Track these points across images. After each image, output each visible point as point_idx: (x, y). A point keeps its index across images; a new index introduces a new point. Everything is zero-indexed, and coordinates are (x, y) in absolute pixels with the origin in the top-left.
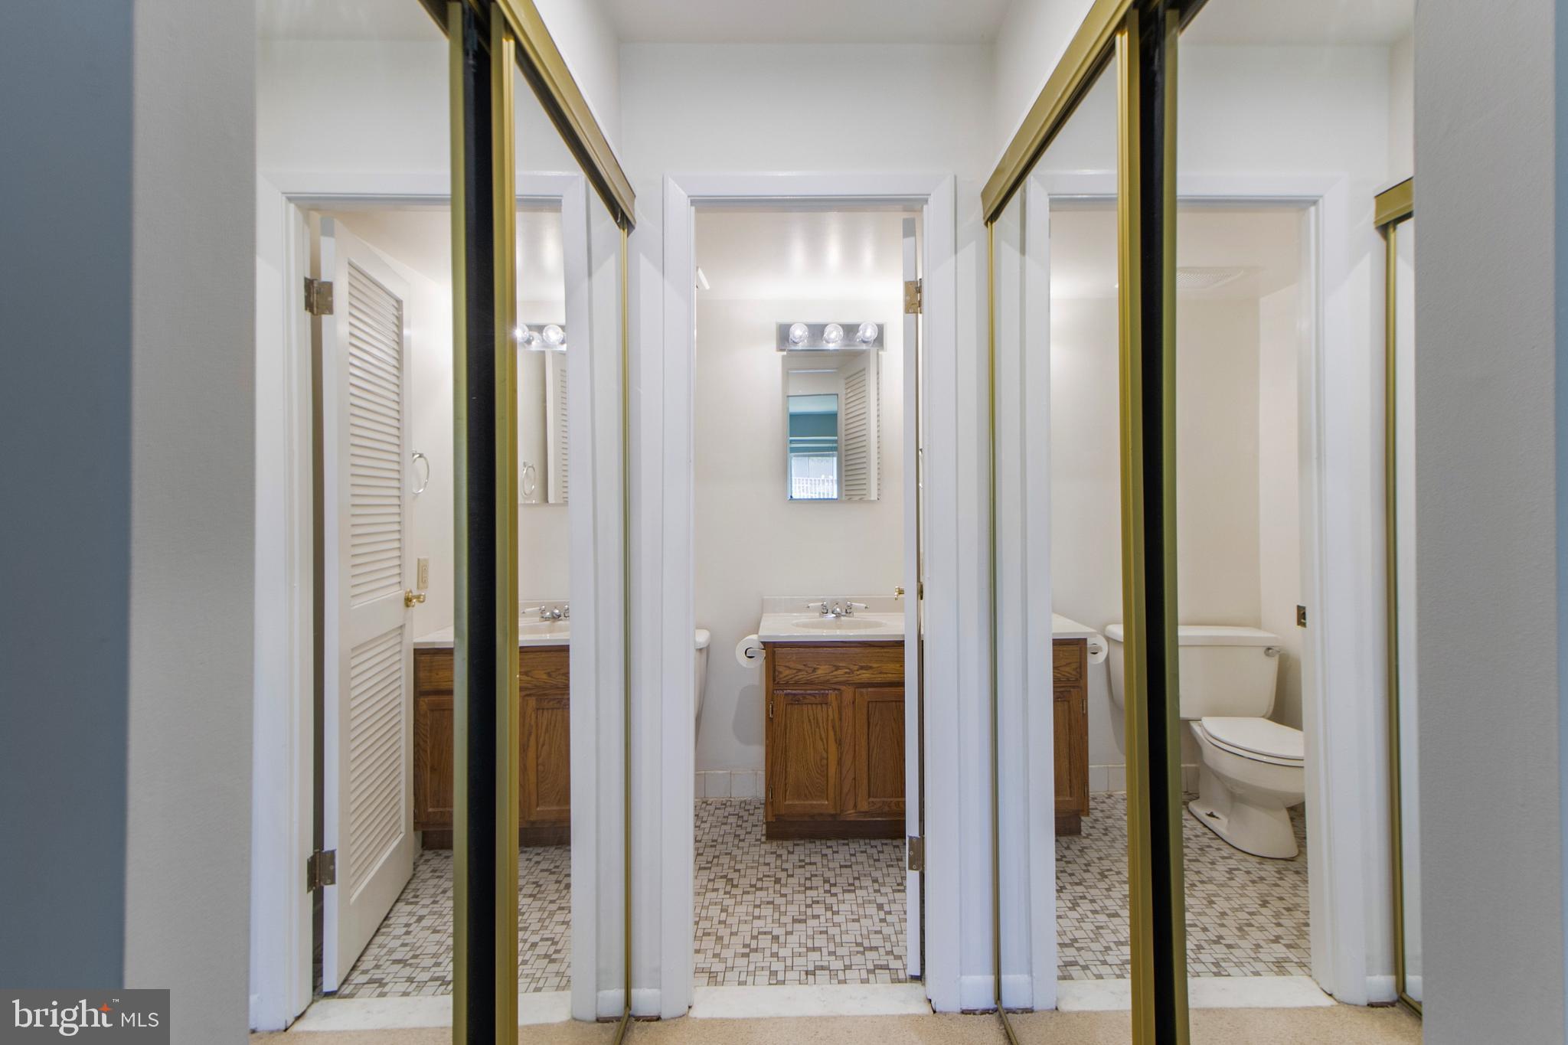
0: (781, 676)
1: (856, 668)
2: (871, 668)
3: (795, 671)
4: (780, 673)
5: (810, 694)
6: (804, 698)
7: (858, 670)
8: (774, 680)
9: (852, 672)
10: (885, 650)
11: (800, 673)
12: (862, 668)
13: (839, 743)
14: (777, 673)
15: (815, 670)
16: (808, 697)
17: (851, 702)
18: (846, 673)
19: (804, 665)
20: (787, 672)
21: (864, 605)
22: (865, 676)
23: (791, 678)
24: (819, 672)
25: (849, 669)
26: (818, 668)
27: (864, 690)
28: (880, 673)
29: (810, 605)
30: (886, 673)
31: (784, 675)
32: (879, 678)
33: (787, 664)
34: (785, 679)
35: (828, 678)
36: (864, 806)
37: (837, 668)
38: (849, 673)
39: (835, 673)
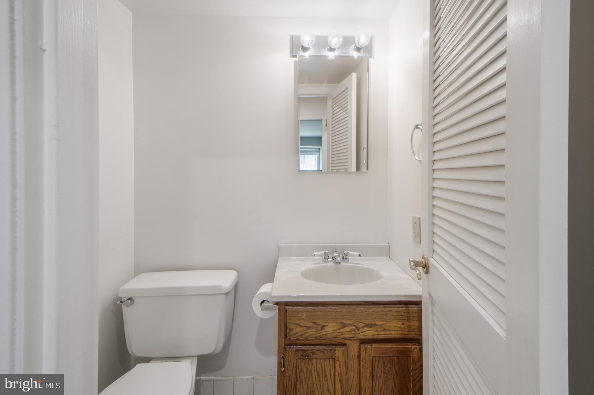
0: (292, 333)
1: (361, 325)
2: (375, 325)
3: (305, 329)
4: (291, 330)
5: (318, 350)
6: (314, 354)
7: (363, 327)
8: (286, 337)
9: (358, 329)
10: (389, 309)
11: (309, 330)
12: (367, 325)
14: (288, 331)
15: (323, 327)
16: (317, 353)
18: (352, 330)
19: (314, 323)
20: (298, 329)
22: (370, 333)
23: (302, 335)
24: (327, 329)
25: (355, 326)
26: (326, 326)
27: (368, 346)
28: (384, 330)
30: (390, 330)
31: (295, 332)
32: (383, 335)
33: (298, 322)
34: (295, 336)
35: (335, 334)
37: (344, 326)
38: (355, 330)
39: (342, 330)
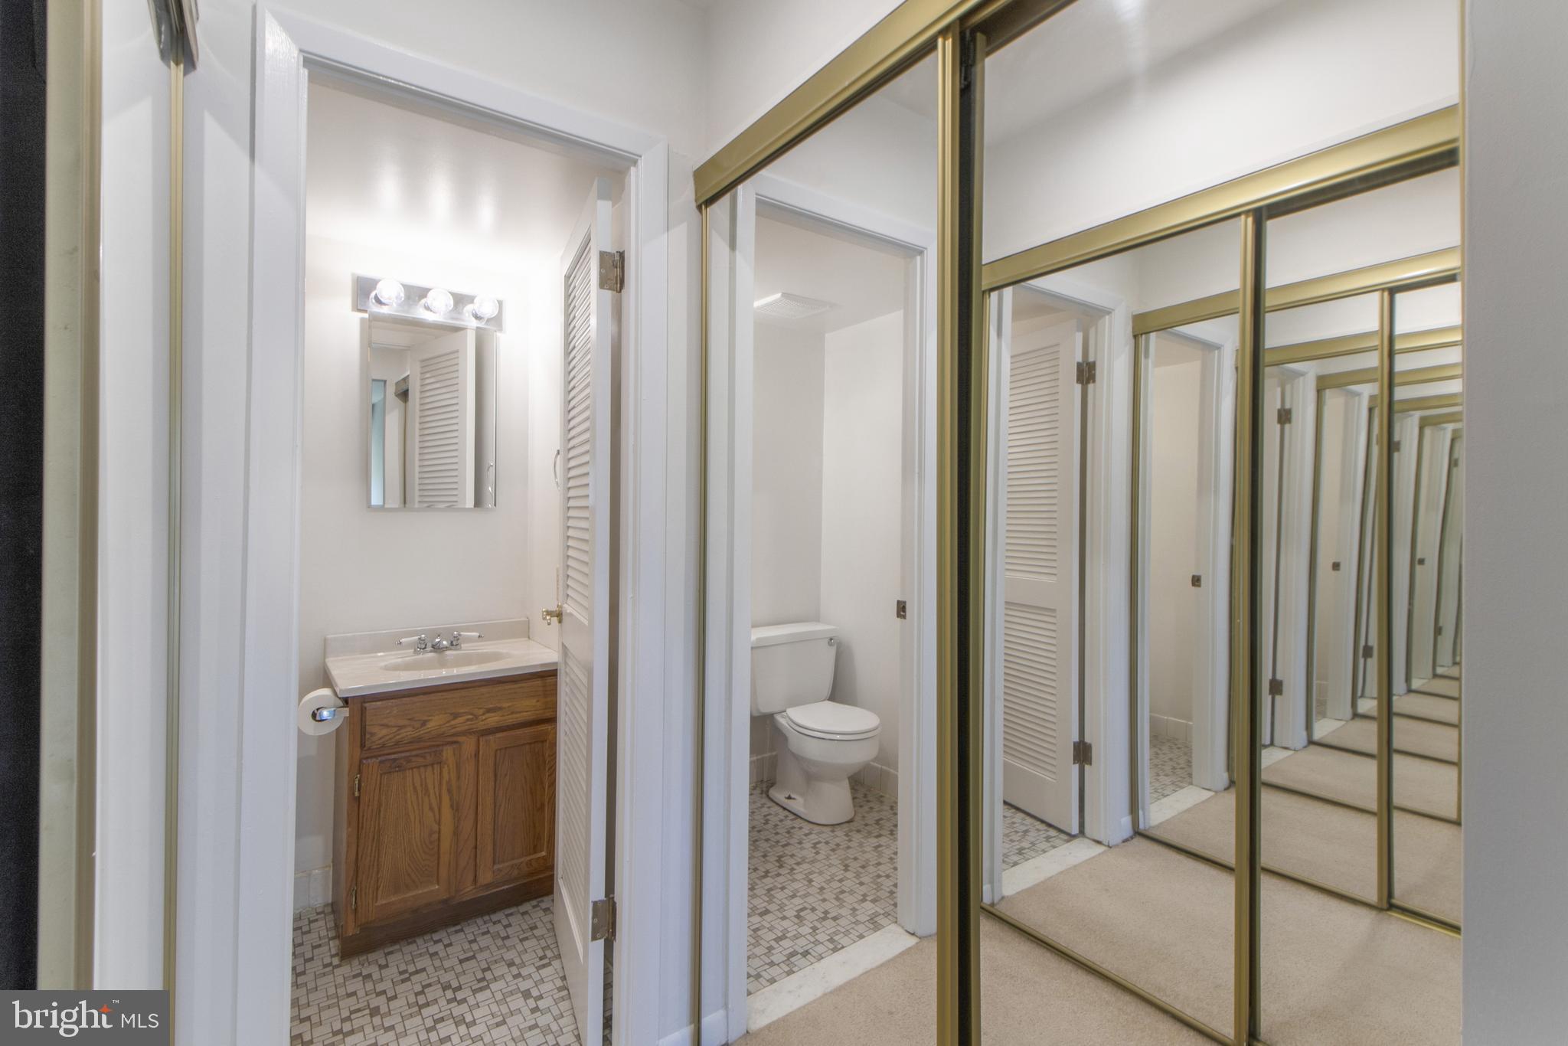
0: (375, 738)
1: (481, 712)
2: (500, 709)
3: (395, 729)
4: (372, 734)
5: (417, 756)
6: (409, 761)
7: (484, 714)
8: (363, 746)
9: (476, 717)
10: (520, 685)
11: (402, 731)
12: (489, 711)
13: (456, 808)
14: (368, 736)
15: (424, 723)
16: (414, 759)
17: (473, 753)
18: (468, 720)
19: (409, 719)
20: (384, 731)
21: (476, 634)
22: (493, 720)
23: (390, 739)
24: (430, 725)
25: (472, 714)
26: (429, 720)
27: (491, 737)
28: (512, 713)
29: (403, 640)
30: (520, 712)
31: (380, 736)
32: (511, 719)
33: (385, 721)
34: (380, 742)
35: (443, 730)
36: (486, 877)
37: (456, 716)
38: (471, 720)
39: (453, 723)
